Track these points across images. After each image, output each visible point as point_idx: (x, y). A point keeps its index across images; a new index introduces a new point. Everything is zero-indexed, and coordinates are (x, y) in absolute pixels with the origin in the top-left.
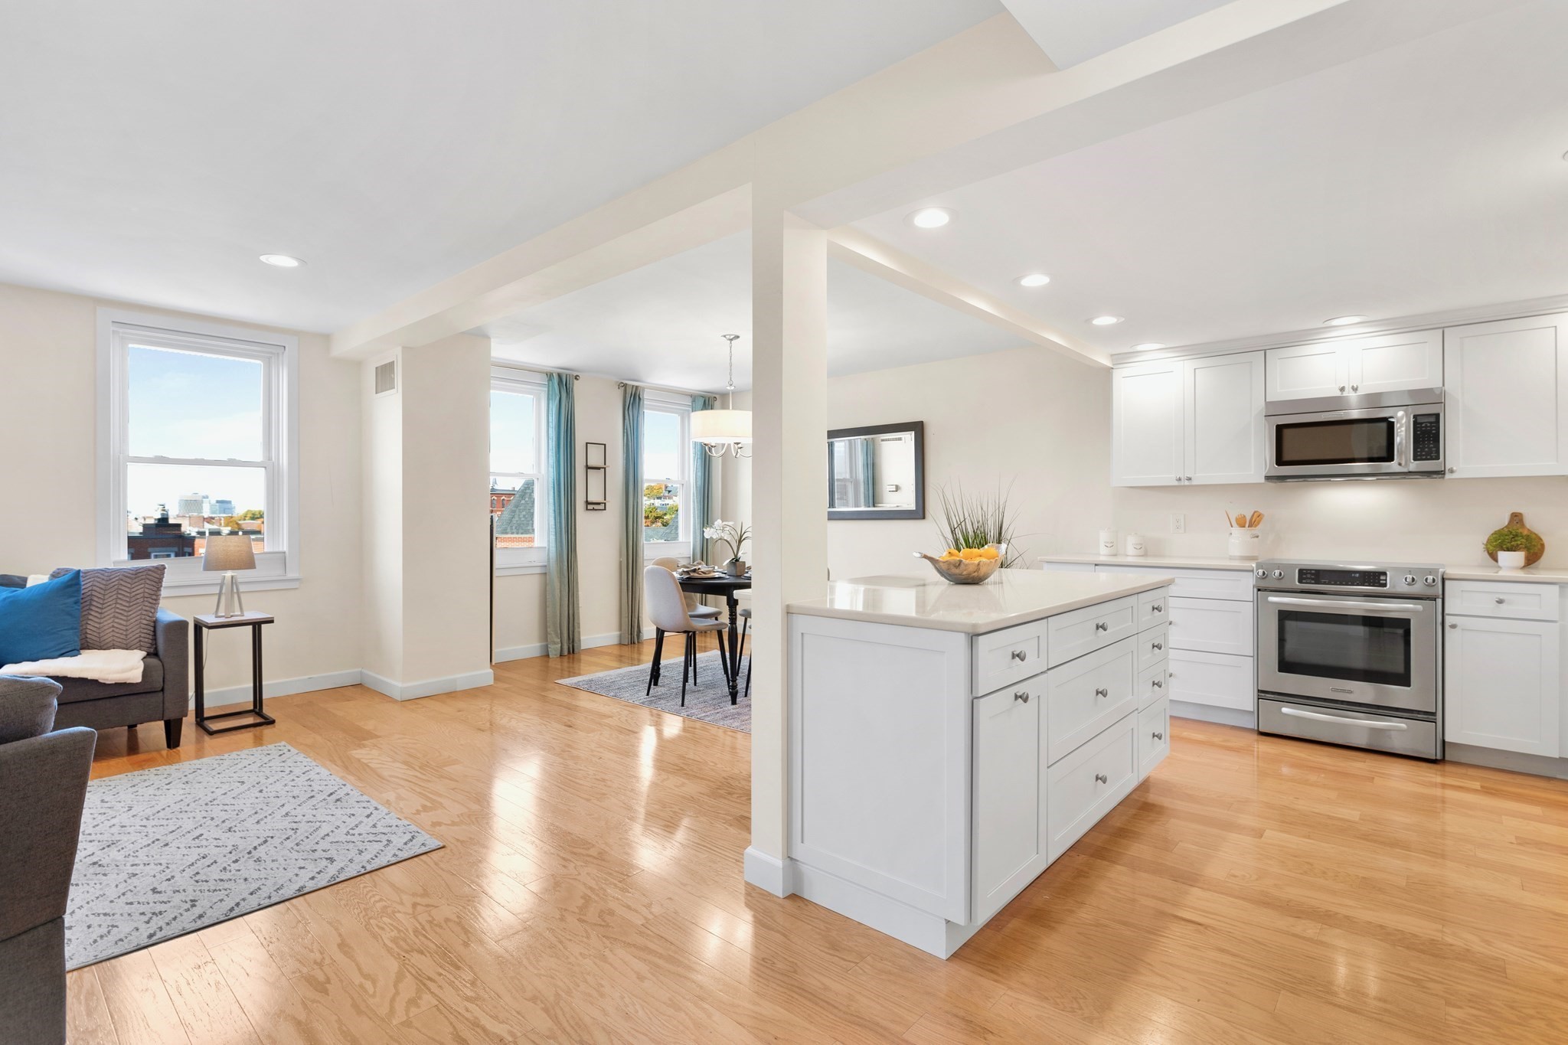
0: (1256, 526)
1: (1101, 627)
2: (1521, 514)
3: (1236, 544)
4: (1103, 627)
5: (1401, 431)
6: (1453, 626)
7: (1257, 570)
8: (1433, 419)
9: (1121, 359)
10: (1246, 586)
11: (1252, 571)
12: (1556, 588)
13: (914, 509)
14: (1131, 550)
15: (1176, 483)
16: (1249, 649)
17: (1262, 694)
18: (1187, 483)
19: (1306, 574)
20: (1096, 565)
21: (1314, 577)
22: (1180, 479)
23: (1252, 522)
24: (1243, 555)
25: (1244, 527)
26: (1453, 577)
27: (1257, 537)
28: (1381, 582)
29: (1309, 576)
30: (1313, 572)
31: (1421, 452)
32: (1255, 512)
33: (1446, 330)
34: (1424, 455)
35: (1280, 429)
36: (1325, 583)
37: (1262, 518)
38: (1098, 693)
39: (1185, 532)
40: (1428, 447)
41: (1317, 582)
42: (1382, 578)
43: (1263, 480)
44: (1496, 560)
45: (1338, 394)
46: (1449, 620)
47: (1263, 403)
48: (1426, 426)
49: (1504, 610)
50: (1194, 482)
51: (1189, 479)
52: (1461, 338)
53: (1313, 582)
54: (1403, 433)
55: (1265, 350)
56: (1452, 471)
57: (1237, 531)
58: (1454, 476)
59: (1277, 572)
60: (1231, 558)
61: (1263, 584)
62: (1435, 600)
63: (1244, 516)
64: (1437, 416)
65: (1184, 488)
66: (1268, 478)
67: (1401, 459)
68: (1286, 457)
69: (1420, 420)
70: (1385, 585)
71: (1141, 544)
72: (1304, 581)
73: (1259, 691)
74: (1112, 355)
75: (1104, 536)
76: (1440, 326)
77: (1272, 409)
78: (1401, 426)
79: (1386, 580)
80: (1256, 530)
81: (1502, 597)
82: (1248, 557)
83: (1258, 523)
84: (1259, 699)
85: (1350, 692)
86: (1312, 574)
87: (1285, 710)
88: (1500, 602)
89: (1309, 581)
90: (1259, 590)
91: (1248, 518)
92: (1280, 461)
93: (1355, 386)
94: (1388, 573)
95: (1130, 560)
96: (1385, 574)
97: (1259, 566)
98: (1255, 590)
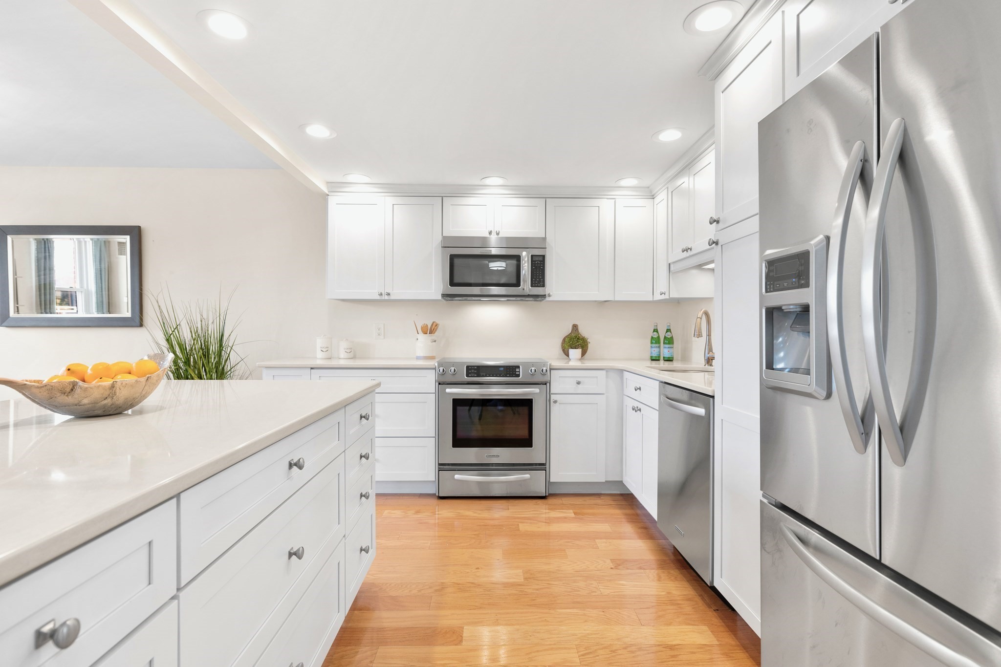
0: (434, 333)
1: (295, 464)
2: (577, 325)
3: (421, 345)
4: (299, 465)
5: (525, 266)
6: (555, 402)
7: (438, 368)
8: (541, 259)
9: (336, 187)
10: (429, 381)
11: (435, 369)
12: (604, 372)
13: (130, 316)
14: (343, 355)
15: (378, 297)
16: (432, 432)
17: (442, 467)
18: (386, 297)
19: (471, 369)
20: (312, 368)
21: (476, 371)
22: (381, 294)
23: (430, 330)
24: (425, 355)
25: (427, 334)
26: (555, 368)
27: (435, 341)
28: (517, 373)
29: (473, 371)
30: (476, 367)
31: (535, 281)
32: (433, 322)
33: (547, 199)
34: (536, 284)
35: (453, 257)
36: (483, 376)
37: (438, 327)
38: (291, 555)
39: (384, 338)
40: (538, 278)
41: (478, 376)
42: (517, 370)
43: (440, 297)
44: (568, 355)
45: (487, 235)
46: (553, 397)
47: (440, 238)
48: (538, 263)
49: (580, 389)
50: (392, 297)
51: (389, 294)
52: (555, 206)
53: (475, 375)
54: (526, 267)
55: (442, 197)
56: (549, 296)
57: (421, 336)
58: (551, 299)
59: (453, 369)
60: (418, 358)
61: (443, 380)
62: (546, 384)
63: (427, 325)
64: (544, 256)
65: (384, 302)
66: (444, 296)
67: (524, 286)
68: (456, 280)
69: (535, 259)
70: (519, 376)
71: (351, 349)
72: (470, 375)
73: (439, 464)
74: (328, 183)
75: (320, 342)
76: (545, 196)
77: (448, 243)
78: (525, 263)
79: (519, 372)
80: (434, 337)
81: (579, 380)
82: (429, 357)
83: (436, 331)
84: (439, 471)
85: (498, 456)
86: (475, 369)
87: (457, 477)
88: (579, 383)
89: (473, 375)
90: (439, 384)
91: (429, 326)
92: (452, 283)
93: (498, 232)
94: (521, 367)
95: (343, 363)
96: (519, 367)
97: (440, 365)
98: (437, 384)
